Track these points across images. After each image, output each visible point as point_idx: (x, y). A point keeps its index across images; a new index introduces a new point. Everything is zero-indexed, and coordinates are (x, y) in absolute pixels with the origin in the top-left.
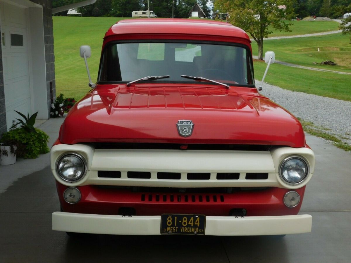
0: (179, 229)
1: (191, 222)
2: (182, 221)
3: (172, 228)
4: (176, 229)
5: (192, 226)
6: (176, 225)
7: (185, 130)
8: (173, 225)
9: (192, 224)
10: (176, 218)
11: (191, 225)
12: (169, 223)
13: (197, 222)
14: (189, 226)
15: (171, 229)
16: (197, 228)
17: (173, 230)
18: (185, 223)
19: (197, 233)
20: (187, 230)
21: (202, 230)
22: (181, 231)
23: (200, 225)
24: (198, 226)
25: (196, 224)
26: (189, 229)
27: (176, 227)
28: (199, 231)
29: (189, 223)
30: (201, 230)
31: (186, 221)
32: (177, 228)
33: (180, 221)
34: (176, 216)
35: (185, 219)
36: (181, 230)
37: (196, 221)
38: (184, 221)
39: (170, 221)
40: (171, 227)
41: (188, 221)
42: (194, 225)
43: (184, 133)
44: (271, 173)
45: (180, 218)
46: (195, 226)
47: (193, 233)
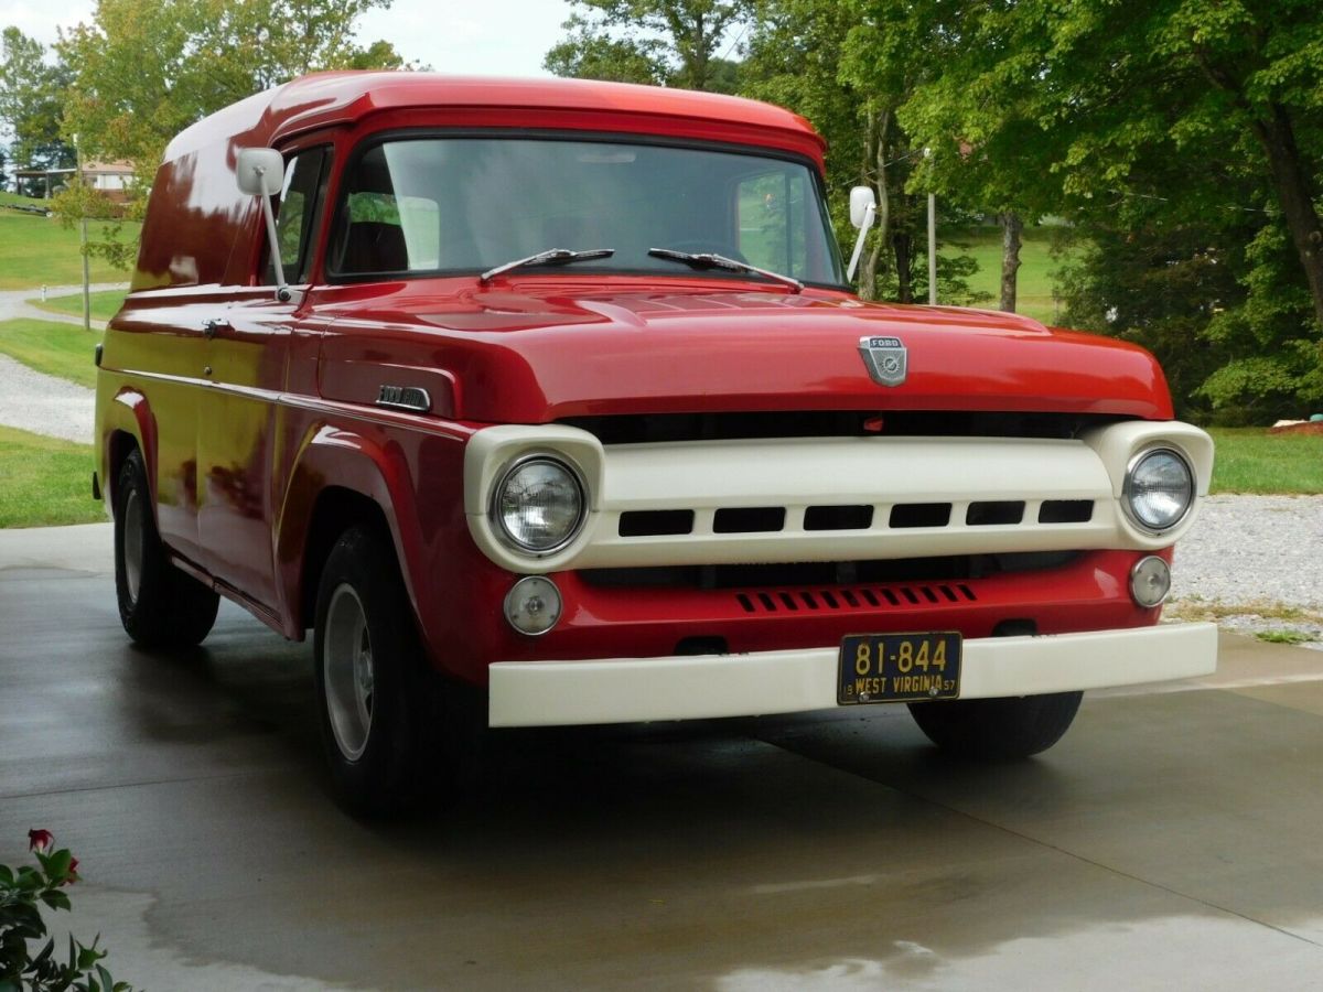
0: (890, 685)
1: (922, 658)
2: (898, 656)
3: (871, 683)
4: (880, 683)
5: (925, 669)
6: (880, 671)
7: (890, 366)
8: (873, 673)
9: (925, 663)
10: (881, 646)
11: (922, 666)
12: (863, 665)
13: (939, 658)
14: (917, 670)
15: (868, 686)
16: (939, 677)
17: (872, 688)
18: (905, 663)
19: (940, 693)
20: (911, 687)
21: (953, 682)
22: (896, 690)
23: (945, 666)
24: (942, 668)
25: (935, 662)
26: (916, 681)
27: (880, 676)
28: (943, 686)
29: (918, 662)
30: (950, 684)
31: (908, 656)
32: (884, 679)
33: (893, 658)
34: (881, 639)
35: (906, 650)
36: (896, 686)
37: (937, 653)
38: (903, 656)
39: (865, 658)
40: (869, 680)
41: (914, 657)
42: (930, 665)
43: (889, 375)
44: (1101, 499)
45: (892, 648)
46: (933, 670)
47: (926, 693)
